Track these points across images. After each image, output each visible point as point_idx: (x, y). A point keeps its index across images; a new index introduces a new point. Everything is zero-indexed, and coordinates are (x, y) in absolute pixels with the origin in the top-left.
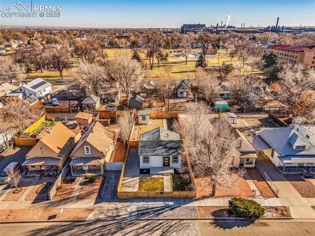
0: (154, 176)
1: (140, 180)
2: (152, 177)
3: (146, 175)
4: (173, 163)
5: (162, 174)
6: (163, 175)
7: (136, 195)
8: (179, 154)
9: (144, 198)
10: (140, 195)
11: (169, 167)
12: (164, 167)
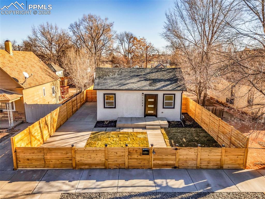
0: (125, 130)
1: (92, 136)
2: (122, 131)
3: (108, 128)
4: (163, 108)
5: (143, 126)
6: (144, 128)
7: (68, 158)
8: (176, 89)
9: (95, 168)
10: (81, 160)
11: (157, 117)
12: (147, 117)
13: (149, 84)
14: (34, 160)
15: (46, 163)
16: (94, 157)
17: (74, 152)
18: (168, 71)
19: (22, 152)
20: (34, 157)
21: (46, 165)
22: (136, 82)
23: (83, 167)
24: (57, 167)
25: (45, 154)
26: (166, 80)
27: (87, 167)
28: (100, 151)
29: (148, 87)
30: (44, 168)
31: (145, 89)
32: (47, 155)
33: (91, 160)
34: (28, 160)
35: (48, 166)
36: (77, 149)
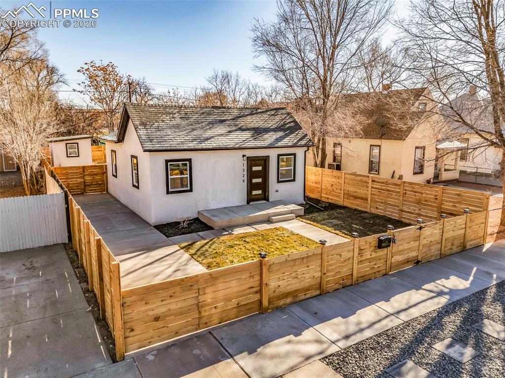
0: (238, 231)
1: (192, 251)
3: (200, 233)
4: (279, 181)
5: (263, 218)
6: (267, 221)
7: (252, 288)
8: (299, 144)
9: (303, 297)
10: (279, 286)
11: (268, 201)
12: (251, 203)
13: (253, 137)
14: (172, 315)
15: (203, 314)
16: (304, 274)
17: (266, 269)
18: (268, 113)
19: (142, 300)
20: (173, 307)
21: (204, 320)
22: (227, 134)
23: (282, 303)
24: (226, 318)
25: (201, 293)
26: (276, 129)
27: (289, 300)
28: (314, 258)
29: (252, 141)
30: (197, 329)
31: (249, 146)
32: (205, 294)
33: (298, 281)
34: (157, 319)
35: (206, 323)
36: (272, 263)
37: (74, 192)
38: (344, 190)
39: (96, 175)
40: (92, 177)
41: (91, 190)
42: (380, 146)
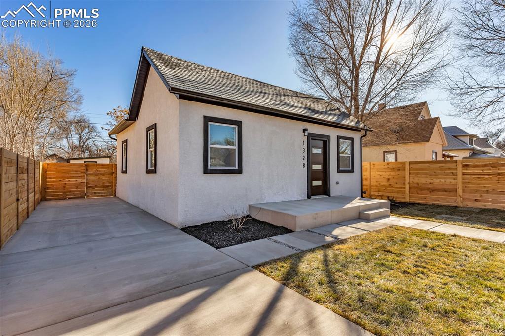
4: (339, 171)
11: (330, 196)
12: (312, 197)
37: (71, 194)
38: (410, 183)
39: (103, 175)
40: (97, 177)
41: (95, 193)
42: (395, 152)
